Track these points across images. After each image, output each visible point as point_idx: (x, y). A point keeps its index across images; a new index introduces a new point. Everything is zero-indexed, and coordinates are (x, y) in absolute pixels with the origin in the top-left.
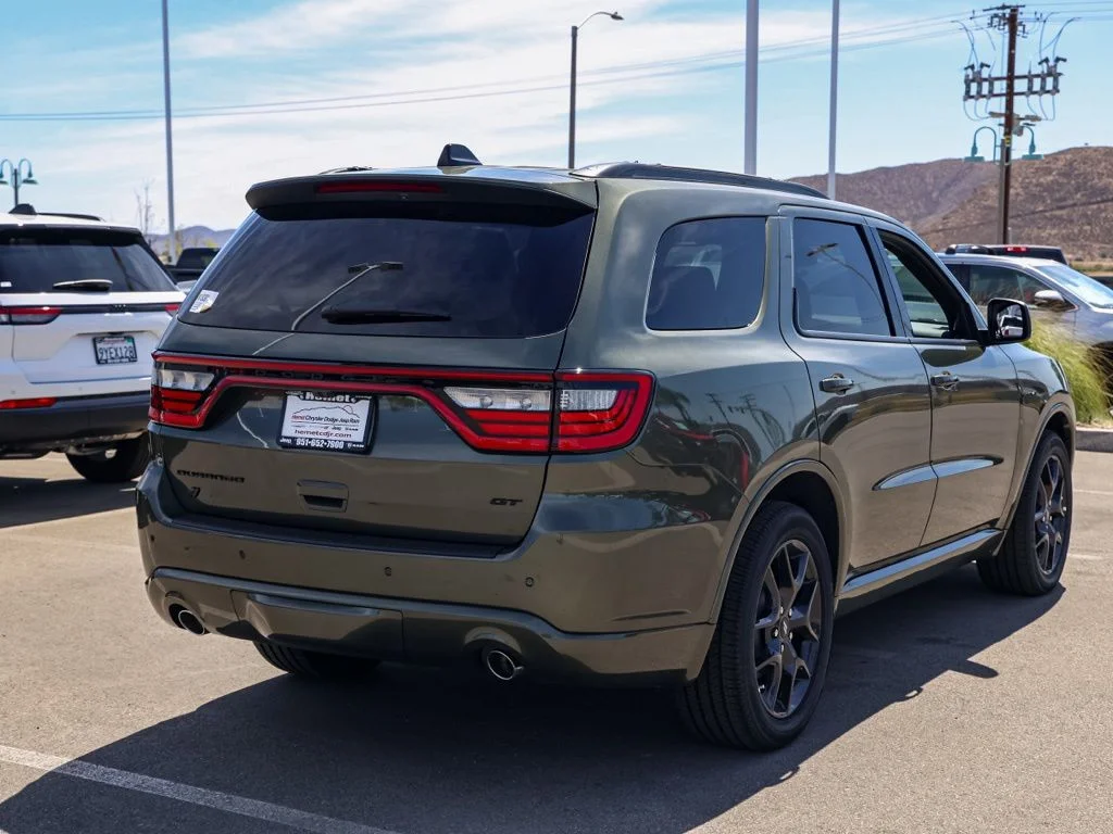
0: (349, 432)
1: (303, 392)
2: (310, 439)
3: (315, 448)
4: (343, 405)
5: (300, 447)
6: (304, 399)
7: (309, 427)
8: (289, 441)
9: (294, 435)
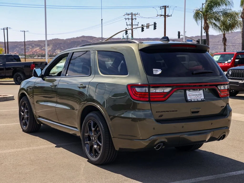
0: (201, 97)
1: (189, 90)
2: (194, 99)
3: (196, 101)
4: (198, 91)
5: (193, 101)
6: (190, 91)
7: (193, 97)
8: (190, 100)
9: (191, 99)
